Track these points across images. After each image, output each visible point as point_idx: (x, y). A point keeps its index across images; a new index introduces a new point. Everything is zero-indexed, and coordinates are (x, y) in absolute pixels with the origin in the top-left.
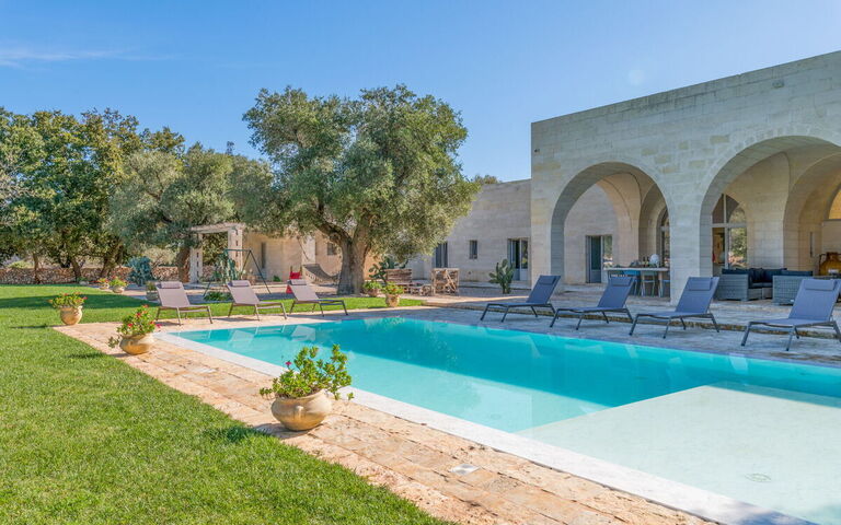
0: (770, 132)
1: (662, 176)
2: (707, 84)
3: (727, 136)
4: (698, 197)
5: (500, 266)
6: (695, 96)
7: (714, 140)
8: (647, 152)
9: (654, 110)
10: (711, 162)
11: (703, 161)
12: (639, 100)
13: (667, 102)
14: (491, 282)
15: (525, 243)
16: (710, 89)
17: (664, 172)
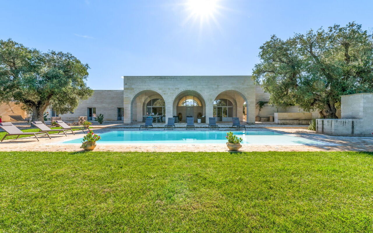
0: (187, 89)
1: (163, 95)
2: (174, 76)
3: (179, 88)
4: (172, 101)
5: (99, 116)
6: (172, 78)
7: (176, 88)
8: (160, 89)
9: (162, 80)
10: (175, 93)
11: (173, 93)
12: (158, 76)
13: (165, 78)
14: (95, 121)
15: (123, 109)
16: (175, 77)
17: (164, 94)
